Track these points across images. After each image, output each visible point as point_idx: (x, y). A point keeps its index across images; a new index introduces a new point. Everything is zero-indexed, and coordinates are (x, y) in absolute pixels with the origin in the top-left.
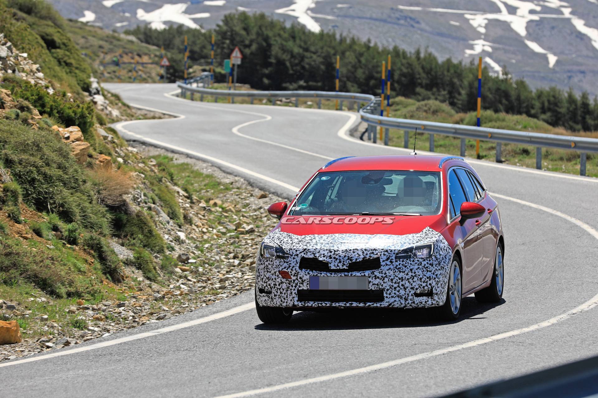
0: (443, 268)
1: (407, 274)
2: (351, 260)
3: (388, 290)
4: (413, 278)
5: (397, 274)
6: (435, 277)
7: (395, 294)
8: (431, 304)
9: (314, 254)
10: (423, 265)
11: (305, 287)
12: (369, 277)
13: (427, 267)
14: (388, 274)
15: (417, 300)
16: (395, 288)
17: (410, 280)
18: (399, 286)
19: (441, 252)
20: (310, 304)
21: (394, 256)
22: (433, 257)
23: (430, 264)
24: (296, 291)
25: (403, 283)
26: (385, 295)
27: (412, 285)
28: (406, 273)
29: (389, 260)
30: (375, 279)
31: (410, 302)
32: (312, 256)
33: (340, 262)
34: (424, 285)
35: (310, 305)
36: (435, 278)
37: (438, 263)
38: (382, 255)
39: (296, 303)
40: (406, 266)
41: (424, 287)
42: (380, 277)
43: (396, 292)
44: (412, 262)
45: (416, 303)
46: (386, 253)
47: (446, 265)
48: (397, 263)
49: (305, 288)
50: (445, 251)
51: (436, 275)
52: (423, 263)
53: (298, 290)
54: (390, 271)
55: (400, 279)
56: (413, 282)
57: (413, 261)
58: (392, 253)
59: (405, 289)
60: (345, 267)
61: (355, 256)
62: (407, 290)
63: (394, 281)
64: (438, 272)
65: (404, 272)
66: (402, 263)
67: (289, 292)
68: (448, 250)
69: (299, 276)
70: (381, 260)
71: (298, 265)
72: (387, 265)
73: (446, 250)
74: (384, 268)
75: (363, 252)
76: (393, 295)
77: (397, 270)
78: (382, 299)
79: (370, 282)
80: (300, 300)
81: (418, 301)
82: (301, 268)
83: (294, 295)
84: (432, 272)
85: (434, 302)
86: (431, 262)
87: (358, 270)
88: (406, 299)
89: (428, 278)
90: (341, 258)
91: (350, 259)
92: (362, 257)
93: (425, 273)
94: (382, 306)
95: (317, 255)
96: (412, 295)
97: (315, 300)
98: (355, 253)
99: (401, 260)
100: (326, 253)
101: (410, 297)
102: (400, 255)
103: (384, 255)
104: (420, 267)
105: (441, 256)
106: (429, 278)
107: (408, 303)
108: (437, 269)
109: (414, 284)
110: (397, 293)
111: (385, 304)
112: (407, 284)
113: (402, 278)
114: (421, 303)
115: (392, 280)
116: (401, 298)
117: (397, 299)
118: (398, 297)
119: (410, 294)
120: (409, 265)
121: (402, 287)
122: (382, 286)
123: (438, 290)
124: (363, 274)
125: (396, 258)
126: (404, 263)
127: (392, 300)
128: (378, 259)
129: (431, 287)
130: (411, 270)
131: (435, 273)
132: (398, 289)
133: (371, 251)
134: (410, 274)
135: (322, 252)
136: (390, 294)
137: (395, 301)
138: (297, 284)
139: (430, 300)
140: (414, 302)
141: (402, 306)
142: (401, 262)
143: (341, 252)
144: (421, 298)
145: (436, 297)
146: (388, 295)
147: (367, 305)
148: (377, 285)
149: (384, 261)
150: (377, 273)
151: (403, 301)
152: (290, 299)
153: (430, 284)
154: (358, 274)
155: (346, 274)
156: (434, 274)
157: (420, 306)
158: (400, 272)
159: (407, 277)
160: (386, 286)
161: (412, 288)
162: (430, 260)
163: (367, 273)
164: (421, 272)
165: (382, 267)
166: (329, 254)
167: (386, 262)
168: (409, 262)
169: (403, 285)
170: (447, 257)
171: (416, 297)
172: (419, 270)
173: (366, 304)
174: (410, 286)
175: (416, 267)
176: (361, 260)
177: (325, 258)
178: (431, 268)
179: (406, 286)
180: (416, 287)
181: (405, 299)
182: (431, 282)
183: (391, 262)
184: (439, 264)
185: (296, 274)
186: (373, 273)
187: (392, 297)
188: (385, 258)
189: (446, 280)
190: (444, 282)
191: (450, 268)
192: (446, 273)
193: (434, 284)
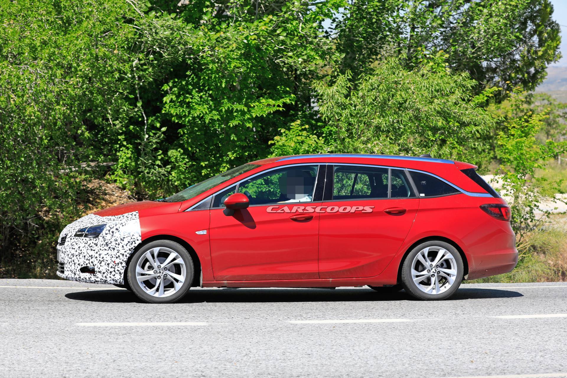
0: (114, 249)
1: (76, 251)
3: (66, 264)
4: (80, 255)
5: (70, 250)
6: (98, 256)
7: (69, 268)
8: (94, 281)
10: (88, 244)
13: (92, 246)
14: (67, 250)
15: (83, 275)
17: (78, 257)
18: (71, 262)
19: (117, 234)
21: (74, 233)
22: (101, 238)
23: (95, 244)
25: (74, 259)
29: (71, 237)
30: (62, 253)
34: (88, 262)
36: (96, 257)
37: (105, 243)
40: (77, 244)
41: (87, 264)
51: (100, 255)
52: (89, 242)
55: (72, 255)
57: (83, 240)
59: (75, 264)
64: (105, 252)
78: (63, 271)
81: (83, 277)
84: (96, 251)
85: (97, 280)
86: (96, 242)
88: (75, 274)
93: (88, 251)
99: (76, 238)
101: (78, 272)
102: (78, 233)
104: (86, 245)
105: (114, 238)
106: (91, 257)
107: (77, 278)
108: (102, 249)
109: (80, 260)
111: (65, 276)
114: (86, 279)
115: (68, 255)
116: (72, 272)
117: (70, 273)
119: (78, 270)
120: (79, 243)
121: (73, 263)
122: (64, 259)
123: (101, 268)
125: (75, 235)
126: (77, 241)
129: (93, 265)
130: (79, 248)
132: (71, 264)
134: (78, 251)
139: (92, 276)
140: (80, 277)
144: (85, 274)
145: (99, 275)
146: (65, 269)
149: (68, 238)
150: (63, 248)
151: (73, 276)
153: (92, 262)
156: (97, 253)
158: (73, 248)
159: (76, 254)
160: (66, 260)
161: (79, 264)
162: (96, 240)
164: (85, 250)
165: (65, 243)
169: (73, 261)
171: (81, 272)
172: (84, 248)
174: (78, 262)
175: (84, 245)
178: (95, 248)
179: (75, 262)
180: (81, 264)
182: (93, 260)
183: (71, 239)
187: (67, 271)
188: (70, 235)
189: (117, 261)
190: (114, 262)
191: (130, 250)
192: (118, 254)
193: (96, 262)
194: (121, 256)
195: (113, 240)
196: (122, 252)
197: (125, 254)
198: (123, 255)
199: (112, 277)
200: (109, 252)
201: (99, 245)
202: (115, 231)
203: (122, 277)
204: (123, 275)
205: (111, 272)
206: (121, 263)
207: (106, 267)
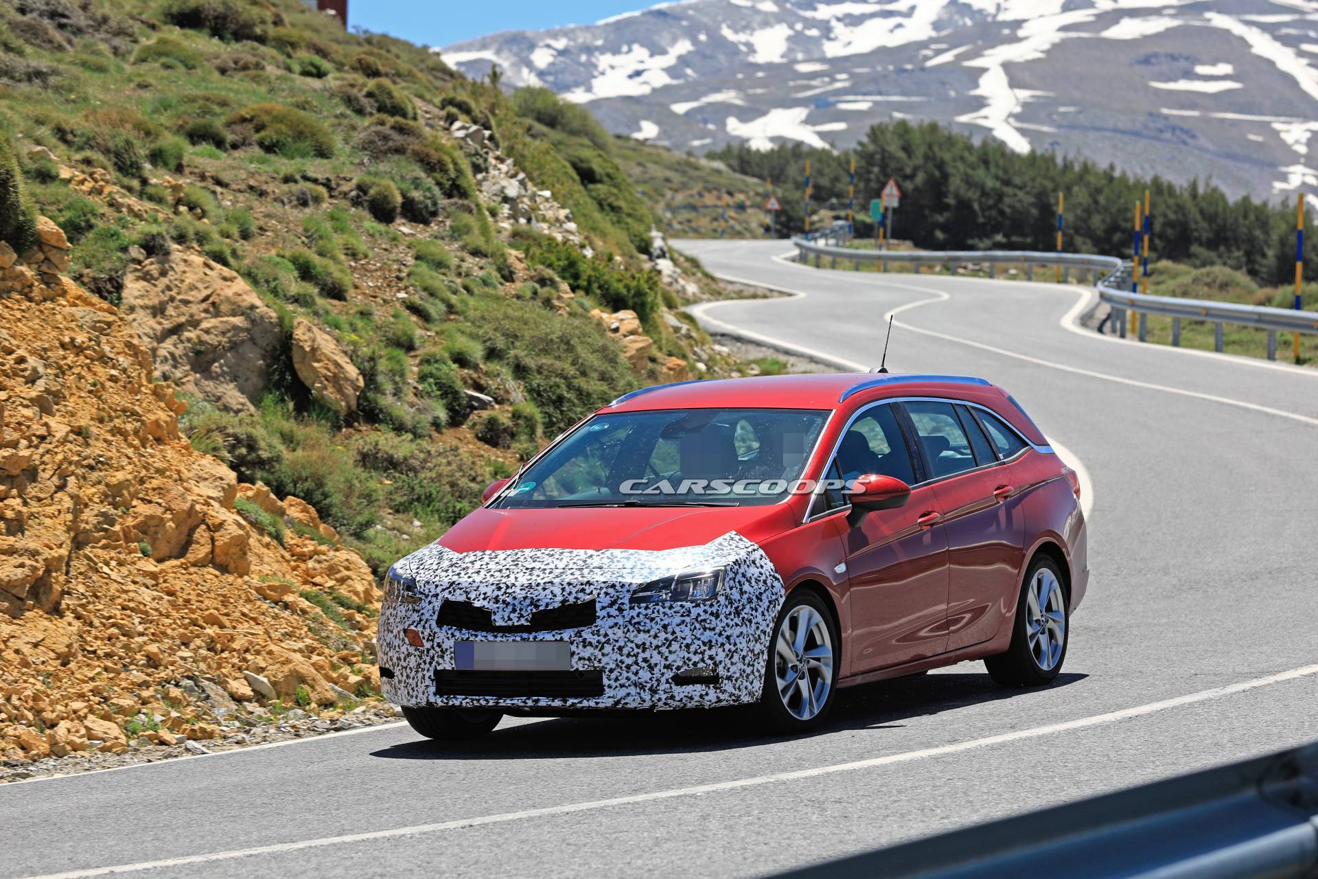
0: (750, 621)
1: (656, 636)
2: (537, 607)
3: (611, 671)
4: (670, 645)
5: (631, 635)
6: (725, 641)
7: (628, 679)
8: (714, 700)
9: (467, 593)
10: (693, 615)
11: (447, 664)
12: (572, 643)
13: (704, 620)
14: (611, 636)
15: (680, 692)
16: (628, 667)
17: (663, 649)
18: (636, 663)
19: (746, 587)
20: (457, 701)
21: (628, 596)
22: (722, 599)
23: (712, 614)
24: (431, 673)
25: (647, 654)
26: (605, 682)
27: (666, 659)
28: (652, 633)
29: (616, 606)
30: (584, 646)
31: (664, 697)
32: (462, 598)
33: (514, 611)
34: (696, 658)
35: (457, 703)
36: (723, 644)
37: (733, 610)
38: (602, 595)
39: (432, 699)
40: (652, 620)
41: (695, 664)
42: (594, 642)
43: (630, 675)
44: (667, 610)
45: (677, 698)
46: (611, 591)
47: (759, 614)
48: (634, 613)
49: (449, 668)
50: (761, 584)
51: (728, 638)
52: (694, 612)
53: (436, 671)
54: (616, 629)
55: (638, 646)
56: (670, 652)
57: (671, 607)
58: (624, 590)
59: (651, 668)
60: (523, 622)
61: (544, 598)
62: (656, 670)
63: (625, 651)
64: (737, 631)
65: (648, 631)
66: (644, 612)
67: (420, 675)
68: (769, 582)
69: (436, 640)
70: (598, 606)
71: (435, 617)
72: (609, 616)
73: (765, 582)
74: (603, 624)
75: (563, 589)
76: (623, 681)
77: (631, 628)
78: (599, 691)
79: (573, 654)
80: (439, 692)
81: (682, 695)
82: (440, 623)
83: (428, 682)
84: (717, 631)
85: (722, 697)
86: (714, 609)
87: (549, 628)
88: (654, 691)
89: (704, 644)
90: (516, 602)
91: (534, 603)
92: (559, 598)
93: (698, 633)
94: (601, 705)
95: (472, 596)
96: (667, 682)
97: (467, 693)
98: (547, 592)
99: (643, 605)
100: (489, 590)
101: (664, 686)
102: (641, 594)
103: (606, 594)
104: (687, 619)
105: (745, 596)
106: (710, 644)
107: (659, 700)
108: (731, 623)
109: (672, 658)
110: (633, 678)
111: (605, 702)
112: (656, 658)
113: (644, 644)
114: (691, 698)
115: (620, 649)
116: (643, 688)
117: (633, 690)
118: (635, 685)
119: (663, 680)
120: (661, 616)
121: (644, 664)
122: (600, 661)
123: (733, 669)
124: (558, 637)
125: (632, 600)
126: (649, 612)
127: (622, 693)
128: (593, 602)
129: (715, 664)
130: (665, 627)
131: (725, 634)
132: (634, 668)
133: (579, 587)
134: (662, 635)
135: (483, 589)
136: (616, 679)
137: (628, 694)
138: (433, 658)
139: (712, 691)
140: (672, 697)
141: (647, 705)
142: (642, 610)
143: (517, 590)
144: (689, 689)
145: (728, 686)
146: (612, 682)
147: (569, 703)
148: (589, 659)
149: (603, 608)
150: (587, 634)
151: (647, 696)
152: (421, 691)
153: (711, 658)
154: (548, 636)
155: (525, 635)
156: (720, 635)
157: (689, 705)
158: (639, 631)
159: (655, 642)
160: (609, 661)
161: (667, 667)
162: (711, 605)
163: (567, 634)
164: (687, 632)
165: (599, 622)
166: (496, 593)
167: (608, 609)
168: (662, 610)
169: (645, 660)
170: (764, 597)
171: (677, 684)
172: (683, 626)
173: (565, 702)
174: (663, 662)
175: (678, 619)
176: (557, 605)
177: (485, 603)
178: (714, 622)
179: (653, 661)
180: (676, 665)
181: (650, 689)
182: (713, 652)
183: (620, 610)
184: (738, 613)
185: (431, 638)
186: (579, 634)
187: (622, 686)
188: (607, 600)
189: (758, 647)
190: (752, 651)
191: (773, 620)
192: (758, 632)
193: (721, 656)
194: (762, 636)
195: (744, 601)
196: (763, 626)
197: (767, 630)
198: (764, 633)
199: (750, 687)
200: (744, 629)
201: (722, 616)
202: (743, 580)
203: (763, 686)
204: (764, 680)
205: (748, 676)
206: (762, 653)
207: (741, 665)
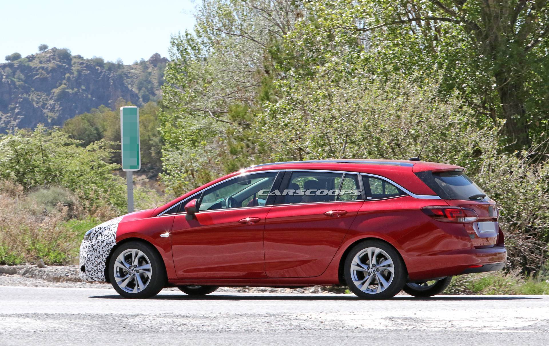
0: (96, 250)
22: (89, 241)
47: (100, 248)
51: (88, 255)
85: (87, 277)
105: (97, 241)
123: (89, 267)
129: (84, 264)
145: (88, 273)
156: (86, 254)
170: (105, 242)
189: (99, 260)
190: (97, 261)
191: (107, 251)
192: (99, 255)
194: (101, 256)
196: (102, 252)
197: (104, 254)
198: (102, 255)
199: (96, 275)
200: (93, 253)
202: (99, 234)
203: (103, 275)
204: (103, 273)
205: (95, 271)
206: (102, 263)
207: (91, 266)
